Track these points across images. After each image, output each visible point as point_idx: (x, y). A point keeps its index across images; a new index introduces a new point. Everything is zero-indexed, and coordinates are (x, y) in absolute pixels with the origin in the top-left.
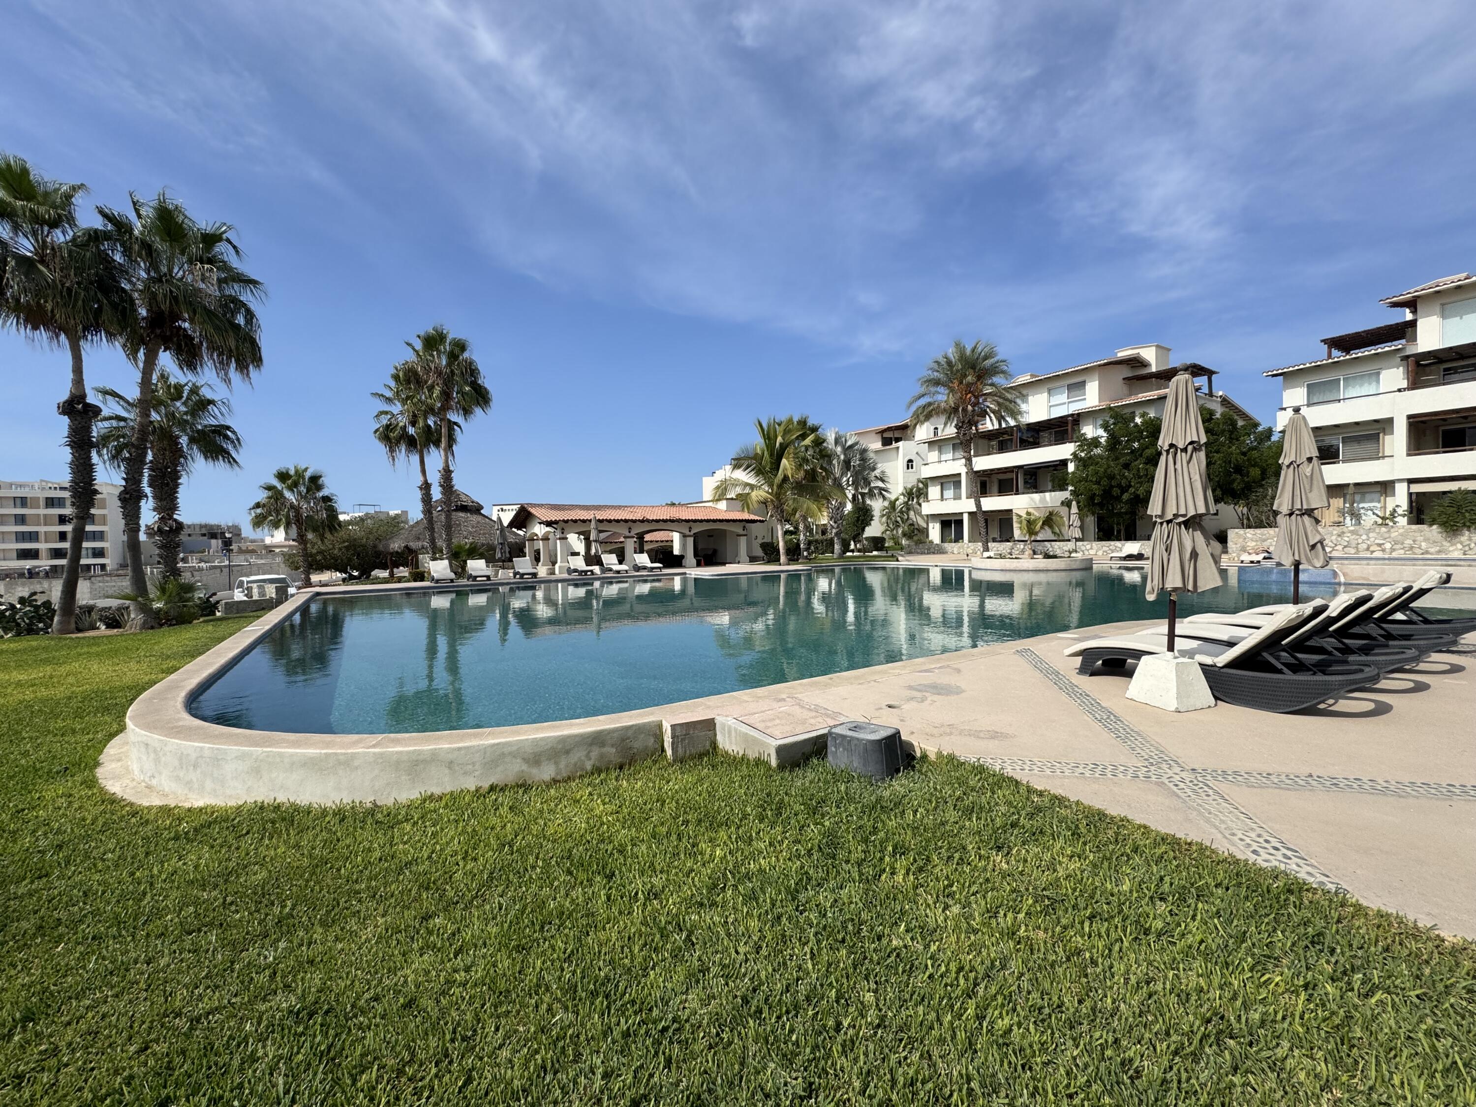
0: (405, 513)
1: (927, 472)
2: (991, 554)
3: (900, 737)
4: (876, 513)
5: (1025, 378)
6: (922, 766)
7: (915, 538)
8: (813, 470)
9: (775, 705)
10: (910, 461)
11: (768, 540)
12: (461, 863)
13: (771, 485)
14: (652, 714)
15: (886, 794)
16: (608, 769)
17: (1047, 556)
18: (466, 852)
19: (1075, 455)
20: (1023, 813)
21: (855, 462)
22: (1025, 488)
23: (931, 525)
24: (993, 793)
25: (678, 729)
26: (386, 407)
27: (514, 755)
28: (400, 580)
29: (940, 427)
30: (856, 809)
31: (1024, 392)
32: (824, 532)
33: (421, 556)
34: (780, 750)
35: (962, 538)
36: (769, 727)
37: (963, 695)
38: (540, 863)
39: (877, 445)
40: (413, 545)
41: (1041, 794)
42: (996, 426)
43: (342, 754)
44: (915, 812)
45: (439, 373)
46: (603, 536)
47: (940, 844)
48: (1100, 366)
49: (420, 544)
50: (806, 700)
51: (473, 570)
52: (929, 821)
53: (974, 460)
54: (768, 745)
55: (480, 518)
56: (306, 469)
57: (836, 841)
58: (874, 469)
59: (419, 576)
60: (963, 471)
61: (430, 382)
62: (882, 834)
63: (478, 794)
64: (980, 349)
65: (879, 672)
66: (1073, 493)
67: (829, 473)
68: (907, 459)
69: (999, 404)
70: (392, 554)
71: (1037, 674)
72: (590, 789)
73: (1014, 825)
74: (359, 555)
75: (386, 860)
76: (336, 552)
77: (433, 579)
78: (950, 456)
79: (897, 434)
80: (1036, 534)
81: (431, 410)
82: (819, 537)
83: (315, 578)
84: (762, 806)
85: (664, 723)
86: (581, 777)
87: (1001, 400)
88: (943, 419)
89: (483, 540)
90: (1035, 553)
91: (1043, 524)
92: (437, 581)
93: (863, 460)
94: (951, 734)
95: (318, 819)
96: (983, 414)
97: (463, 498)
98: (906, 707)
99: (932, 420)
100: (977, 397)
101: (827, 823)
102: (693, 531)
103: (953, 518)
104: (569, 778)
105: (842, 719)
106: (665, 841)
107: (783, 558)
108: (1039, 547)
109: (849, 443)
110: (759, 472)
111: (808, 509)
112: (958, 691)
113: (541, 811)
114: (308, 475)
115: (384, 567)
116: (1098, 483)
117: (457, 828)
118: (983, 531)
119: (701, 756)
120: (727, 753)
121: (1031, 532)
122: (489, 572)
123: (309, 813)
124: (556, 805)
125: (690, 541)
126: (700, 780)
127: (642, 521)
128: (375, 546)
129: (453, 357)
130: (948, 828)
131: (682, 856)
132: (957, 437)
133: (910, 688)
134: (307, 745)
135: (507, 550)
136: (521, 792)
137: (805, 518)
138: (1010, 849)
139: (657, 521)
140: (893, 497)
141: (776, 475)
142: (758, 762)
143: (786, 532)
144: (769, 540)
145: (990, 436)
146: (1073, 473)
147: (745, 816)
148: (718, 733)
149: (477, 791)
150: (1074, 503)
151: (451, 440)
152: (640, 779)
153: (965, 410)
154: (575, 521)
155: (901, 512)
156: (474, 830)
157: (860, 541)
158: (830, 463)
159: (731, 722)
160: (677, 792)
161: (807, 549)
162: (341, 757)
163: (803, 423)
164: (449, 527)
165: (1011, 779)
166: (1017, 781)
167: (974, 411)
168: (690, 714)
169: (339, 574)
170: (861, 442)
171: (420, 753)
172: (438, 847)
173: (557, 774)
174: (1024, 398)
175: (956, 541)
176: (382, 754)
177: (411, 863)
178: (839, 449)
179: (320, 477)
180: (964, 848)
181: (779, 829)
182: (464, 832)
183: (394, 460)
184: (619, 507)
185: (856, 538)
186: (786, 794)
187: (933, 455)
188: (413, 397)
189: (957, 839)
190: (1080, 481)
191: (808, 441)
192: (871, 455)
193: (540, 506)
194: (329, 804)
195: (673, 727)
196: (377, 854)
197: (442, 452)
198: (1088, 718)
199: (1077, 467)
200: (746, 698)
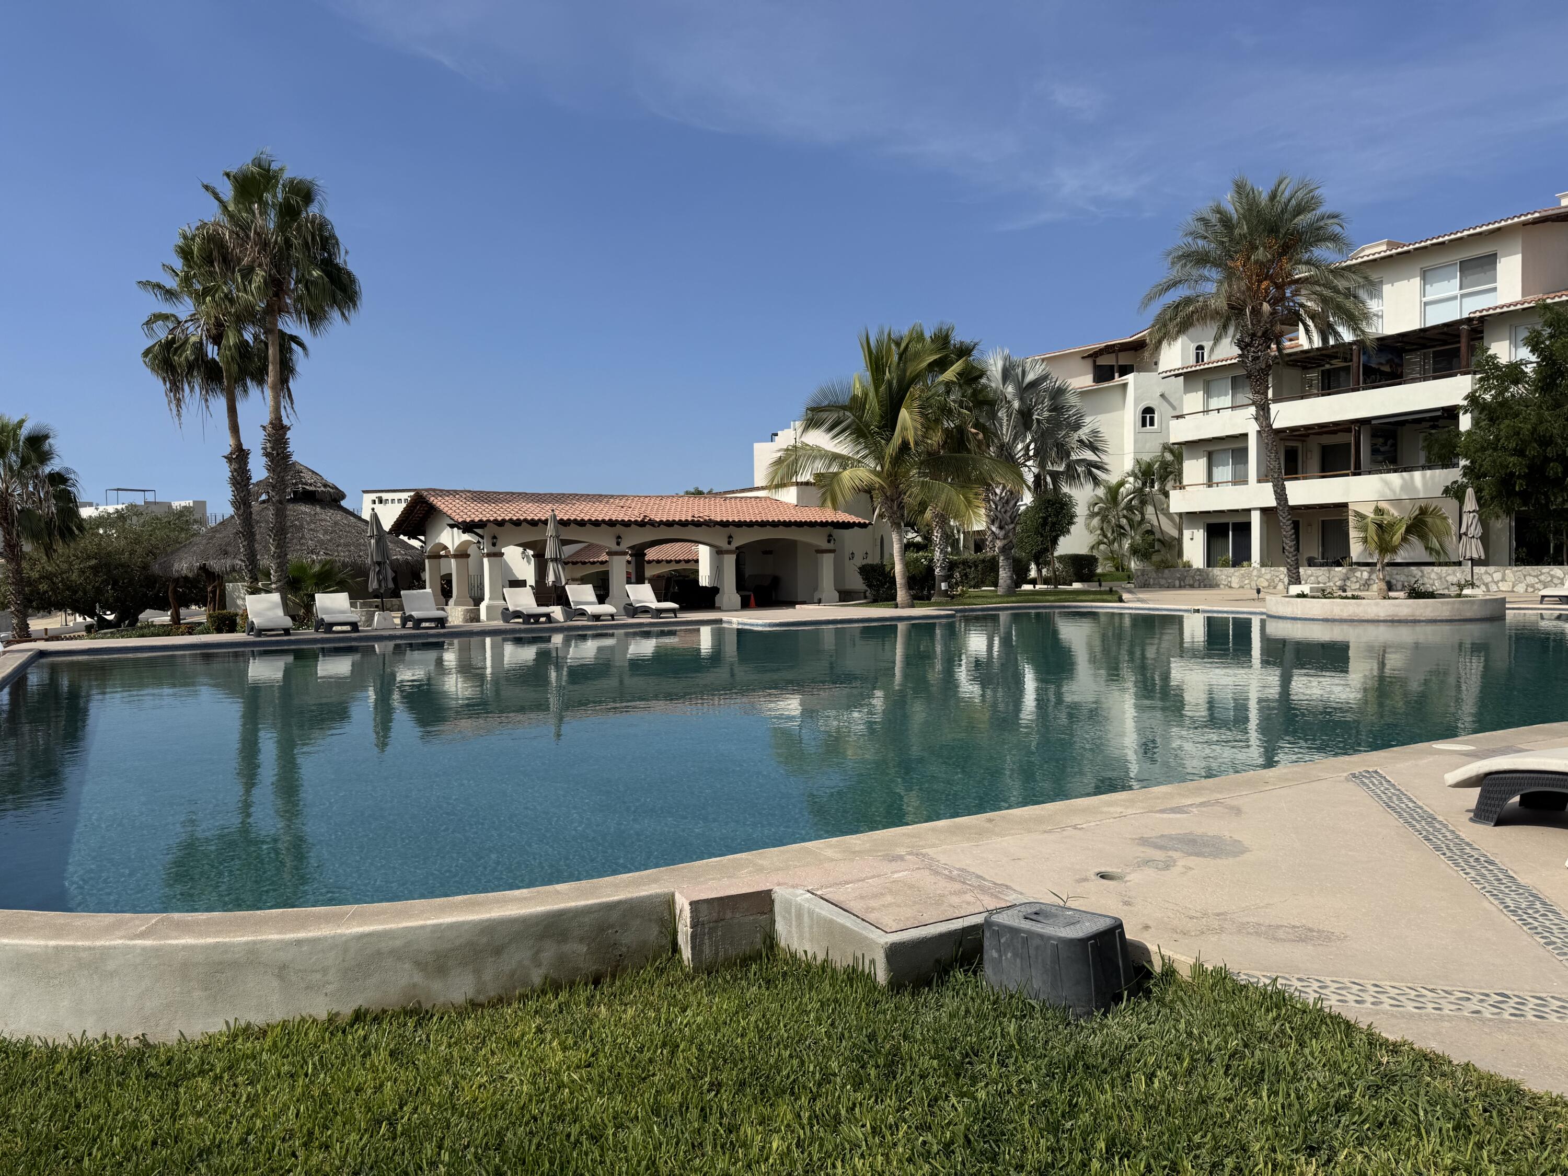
0: (201, 505)
1: (1180, 432)
2: (1306, 588)
3: (1122, 934)
4: (1081, 510)
5: (1377, 250)
6: (1164, 991)
7: (1156, 558)
8: (961, 430)
9: (886, 867)
10: (1149, 411)
11: (874, 560)
12: (301, 1154)
13: (880, 458)
14: (656, 880)
15: (1095, 1041)
16: (572, 984)
17: (1416, 594)
18: (310, 1133)
19: (1472, 398)
20: (1360, 1085)
21: (1041, 414)
22: (1374, 461)
23: (1187, 534)
24: (1302, 1045)
25: (704, 908)
26: (166, 308)
27: (397, 954)
28: (191, 629)
29: (1208, 345)
30: (1038, 1069)
31: (1374, 276)
32: (979, 547)
33: (229, 586)
34: (895, 953)
35: (1248, 558)
36: (873, 909)
37: (1246, 856)
38: (445, 1156)
39: (1083, 380)
40: (216, 565)
41: (1395, 1049)
42: (1317, 343)
43: (85, 949)
44: (1150, 1077)
45: (264, 245)
46: (568, 550)
47: (1197, 1139)
48: (1525, 224)
49: (228, 562)
50: (943, 859)
51: (327, 611)
52: (1177, 1094)
53: (1274, 408)
54: (870, 943)
55: (339, 516)
56: (20, 424)
57: (998, 1127)
58: (1077, 426)
59: (227, 623)
60: (1252, 429)
61: (245, 261)
62: (1086, 1118)
63: (333, 1026)
64: (1287, 194)
65: (1084, 810)
66: (1467, 471)
67: (990, 434)
68: (1142, 406)
69: (1324, 300)
70: (176, 581)
71: (1392, 820)
72: (539, 1020)
73: (1341, 1107)
74: (115, 583)
75: (164, 1145)
76: (74, 576)
77: (252, 627)
78: (1226, 401)
79: (1124, 359)
80: (1394, 550)
81: (245, 316)
82: (970, 555)
83: (36, 624)
84: (858, 1059)
85: (678, 897)
86: (523, 998)
87: (1327, 293)
88: (1212, 329)
89: (342, 556)
90: (1390, 587)
91: (1409, 530)
92: (260, 632)
93: (1057, 408)
94: (1222, 930)
95: (40, 1066)
96: (1294, 319)
97: (308, 478)
98: (1134, 878)
99: (1191, 331)
100: (1280, 287)
101: (981, 1095)
102: (736, 544)
103: (1231, 520)
104: (500, 1000)
105: (1012, 898)
106: (677, 1121)
107: (901, 594)
108: (1400, 576)
109: (1030, 377)
110: (860, 433)
111: (948, 502)
112: (1235, 849)
113: (448, 1061)
114: (24, 433)
115: (161, 606)
116: (1520, 452)
117: (293, 1088)
118: (1289, 544)
119: (746, 961)
120: (794, 956)
121: (1385, 547)
122: (355, 615)
123: (25, 1055)
124: (476, 1050)
125: (730, 561)
126: (744, 1008)
127: (642, 524)
128: (145, 567)
129: (289, 212)
130: (1213, 1109)
131: (709, 1148)
132: (1242, 364)
133: (1144, 841)
134: (22, 930)
135: (390, 574)
136: (411, 1024)
137: (943, 520)
138: (1333, 1152)
139: (670, 524)
140: (1113, 479)
141: (888, 440)
142: (854, 975)
143: (909, 546)
144: (876, 561)
145: (1305, 360)
146: (1469, 433)
147: (827, 1077)
148: (778, 918)
149: (331, 1020)
150: (1470, 491)
151: (286, 370)
152: (631, 1003)
153: (1256, 312)
154: (517, 523)
155: (1129, 507)
156: (325, 1093)
157: (1047, 563)
158: (993, 415)
159: (802, 897)
160: (699, 1029)
161: (947, 578)
162: (84, 955)
163: (942, 340)
164: (281, 531)
165: (1336, 1019)
166: (1347, 1023)
167: (1274, 313)
168: (725, 881)
169: (79, 619)
170: (1054, 375)
171: (226, 948)
172: (259, 1123)
173: (479, 992)
174: (1374, 288)
175: (1236, 563)
176: (156, 950)
177: (209, 1151)
178: (1010, 389)
179: (46, 437)
180: (1244, 1149)
181: (891, 1102)
182: (306, 1095)
183: (178, 405)
184: (599, 498)
185: (1041, 556)
186: (905, 1037)
187: (1194, 400)
188: (216, 289)
189: (1230, 1131)
190: (1483, 449)
191: (950, 374)
192: (1072, 400)
193: (449, 493)
194: (62, 1040)
195: (695, 905)
196: (148, 1133)
197: (268, 393)
198: (1490, 906)
199: (1476, 422)
200: (829, 853)
